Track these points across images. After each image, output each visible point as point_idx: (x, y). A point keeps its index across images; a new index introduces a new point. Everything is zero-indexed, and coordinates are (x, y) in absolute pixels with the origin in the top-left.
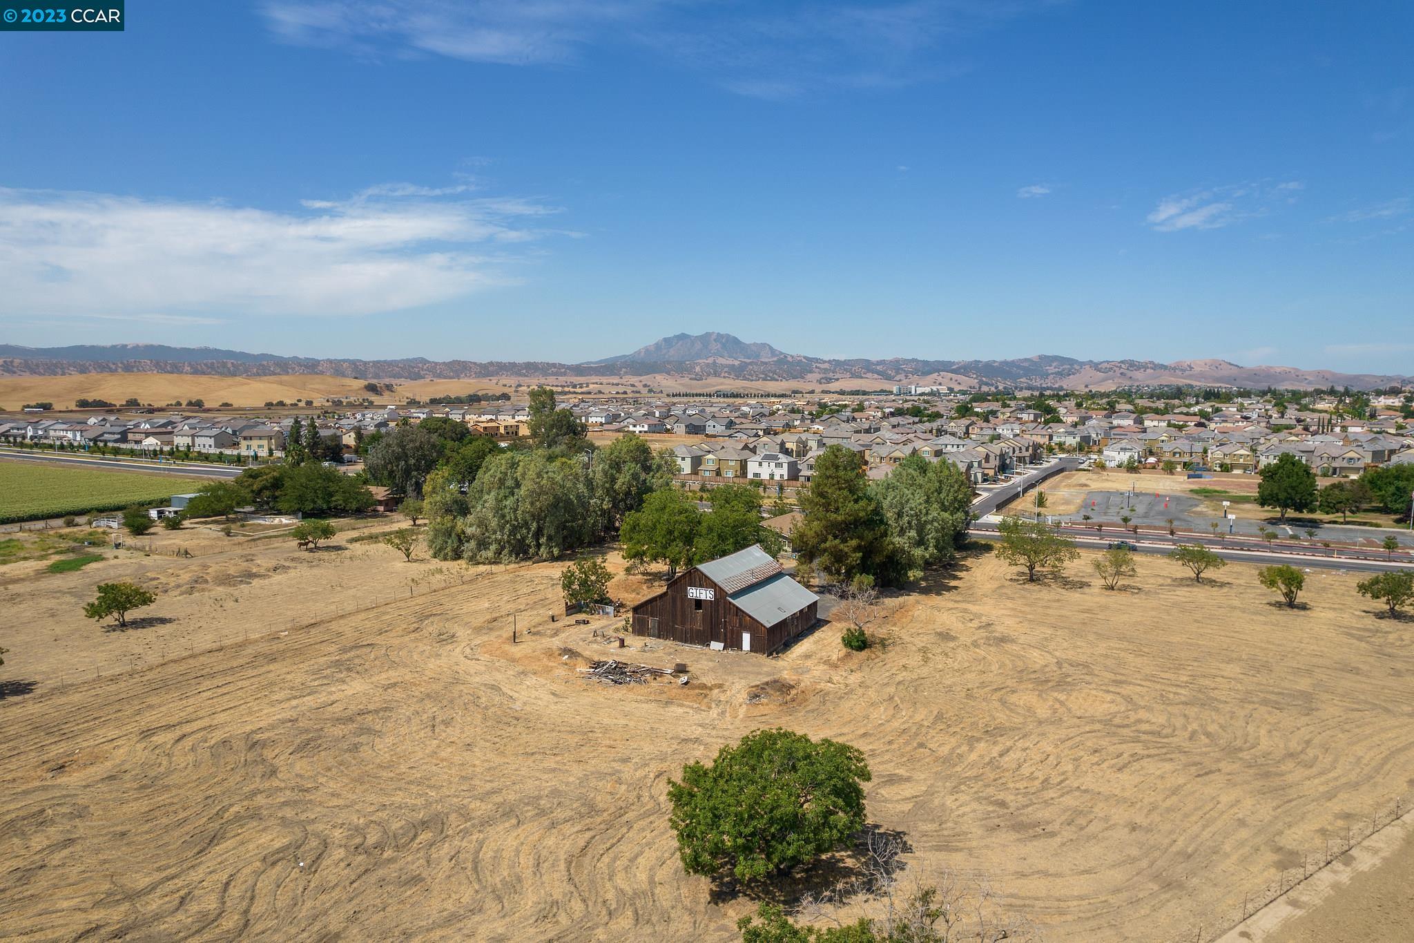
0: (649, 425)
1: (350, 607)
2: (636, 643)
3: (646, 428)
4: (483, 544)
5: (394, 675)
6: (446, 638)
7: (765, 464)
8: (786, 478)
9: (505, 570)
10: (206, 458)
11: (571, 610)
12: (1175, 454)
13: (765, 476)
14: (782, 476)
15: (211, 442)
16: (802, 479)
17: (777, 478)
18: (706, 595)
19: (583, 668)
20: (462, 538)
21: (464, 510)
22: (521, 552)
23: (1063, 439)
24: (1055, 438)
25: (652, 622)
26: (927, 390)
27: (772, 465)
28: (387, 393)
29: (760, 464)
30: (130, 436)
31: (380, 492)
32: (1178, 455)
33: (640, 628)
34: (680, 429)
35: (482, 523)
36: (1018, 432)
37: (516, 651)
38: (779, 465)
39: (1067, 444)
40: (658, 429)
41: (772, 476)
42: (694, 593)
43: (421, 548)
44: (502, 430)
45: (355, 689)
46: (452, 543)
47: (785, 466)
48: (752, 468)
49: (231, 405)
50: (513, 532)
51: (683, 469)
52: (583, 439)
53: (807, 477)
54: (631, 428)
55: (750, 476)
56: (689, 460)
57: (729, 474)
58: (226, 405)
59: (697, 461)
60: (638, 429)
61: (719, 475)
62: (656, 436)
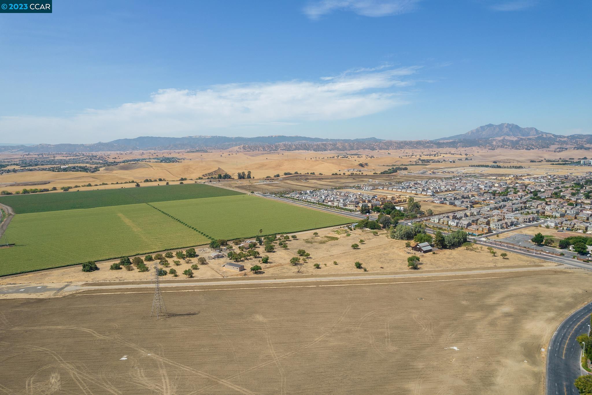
0: (440, 201)
1: (383, 244)
2: (412, 251)
3: (439, 202)
4: (397, 237)
5: (389, 251)
6: (393, 248)
7: (452, 222)
9: (400, 241)
10: (342, 208)
11: (406, 247)
15: (342, 205)
18: (419, 247)
19: (406, 252)
20: (395, 236)
21: (395, 232)
22: (402, 239)
25: (414, 249)
28: (366, 166)
30: (325, 201)
31: (382, 225)
33: (413, 250)
34: (448, 203)
35: (397, 235)
37: (400, 250)
40: (442, 202)
41: (453, 225)
42: (418, 247)
43: (389, 237)
44: (402, 201)
45: (386, 252)
46: (393, 237)
48: (450, 223)
49: (322, 174)
50: (401, 236)
51: (437, 221)
52: (419, 209)
53: (459, 226)
54: (435, 202)
55: (449, 224)
56: (438, 219)
57: (445, 223)
58: (321, 174)
59: (439, 220)
60: (437, 202)
61: (443, 223)
62: (441, 205)
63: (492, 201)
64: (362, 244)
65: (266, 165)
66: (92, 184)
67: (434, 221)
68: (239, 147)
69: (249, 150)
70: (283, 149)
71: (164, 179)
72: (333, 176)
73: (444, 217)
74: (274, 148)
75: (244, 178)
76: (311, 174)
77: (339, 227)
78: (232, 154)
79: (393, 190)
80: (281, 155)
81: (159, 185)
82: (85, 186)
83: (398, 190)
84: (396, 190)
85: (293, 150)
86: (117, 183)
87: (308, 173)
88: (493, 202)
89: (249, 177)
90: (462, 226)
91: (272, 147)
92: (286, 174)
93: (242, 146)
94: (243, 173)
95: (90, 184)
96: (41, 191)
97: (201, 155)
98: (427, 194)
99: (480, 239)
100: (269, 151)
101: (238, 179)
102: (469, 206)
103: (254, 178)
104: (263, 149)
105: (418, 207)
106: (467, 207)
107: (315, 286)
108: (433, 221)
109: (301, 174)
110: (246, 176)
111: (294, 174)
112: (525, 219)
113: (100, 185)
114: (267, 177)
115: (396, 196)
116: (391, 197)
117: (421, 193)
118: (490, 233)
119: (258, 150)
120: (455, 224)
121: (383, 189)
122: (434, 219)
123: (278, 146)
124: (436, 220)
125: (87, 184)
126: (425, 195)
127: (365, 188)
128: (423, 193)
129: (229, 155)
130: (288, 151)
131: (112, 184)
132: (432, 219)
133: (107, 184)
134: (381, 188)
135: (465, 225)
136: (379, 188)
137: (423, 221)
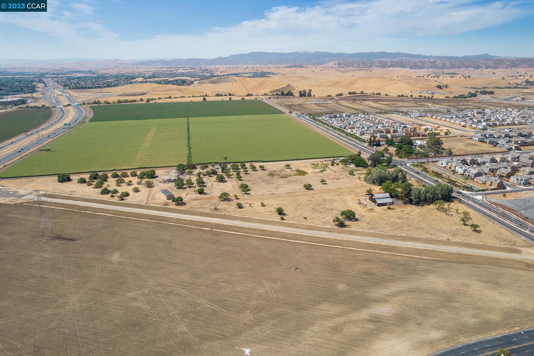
0: (479, 138)
2: (368, 201)
4: (369, 181)
5: (342, 197)
6: (350, 194)
7: (459, 169)
11: (366, 195)
15: (359, 133)
18: (374, 198)
25: (370, 199)
28: (444, 88)
31: (369, 163)
34: (488, 141)
40: (482, 140)
43: (361, 179)
45: (336, 198)
46: (366, 179)
50: (373, 180)
53: (466, 175)
57: (452, 169)
58: (387, 95)
59: (447, 164)
60: (475, 139)
61: (450, 168)
64: (323, 184)
65: (339, 83)
66: (173, 96)
68: (334, 62)
69: (344, 66)
70: (378, 66)
71: (233, 94)
72: (400, 98)
73: (458, 160)
74: (369, 64)
75: (304, 96)
76: (377, 94)
77: (324, 159)
78: (324, 70)
79: (442, 119)
80: (369, 72)
81: (222, 99)
82: (166, 98)
83: (447, 120)
84: (445, 119)
85: (388, 67)
86: (193, 96)
87: (374, 94)
89: (309, 95)
90: (469, 175)
91: (367, 63)
92: (350, 93)
93: (338, 62)
94: (304, 91)
95: (171, 97)
96: (131, 101)
97: (296, 71)
98: (476, 127)
99: (474, 197)
100: (363, 68)
101: (299, 96)
103: (314, 96)
104: (358, 65)
105: (439, 145)
106: (508, 149)
107: (209, 229)
108: (440, 164)
109: (367, 94)
110: (307, 94)
111: (359, 94)
113: (179, 97)
114: (328, 96)
115: (435, 127)
117: (471, 126)
118: (499, 189)
119: (353, 67)
120: (463, 171)
121: (432, 117)
122: (442, 162)
123: (373, 63)
124: (444, 163)
125: (168, 96)
127: (413, 114)
128: (473, 125)
129: (321, 70)
130: (382, 67)
131: (189, 97)
132: (440, 161)
133: (184, 97)
134: (430, 116)
135: (473, 174)
136: (428, 115)
137: (429, 162)
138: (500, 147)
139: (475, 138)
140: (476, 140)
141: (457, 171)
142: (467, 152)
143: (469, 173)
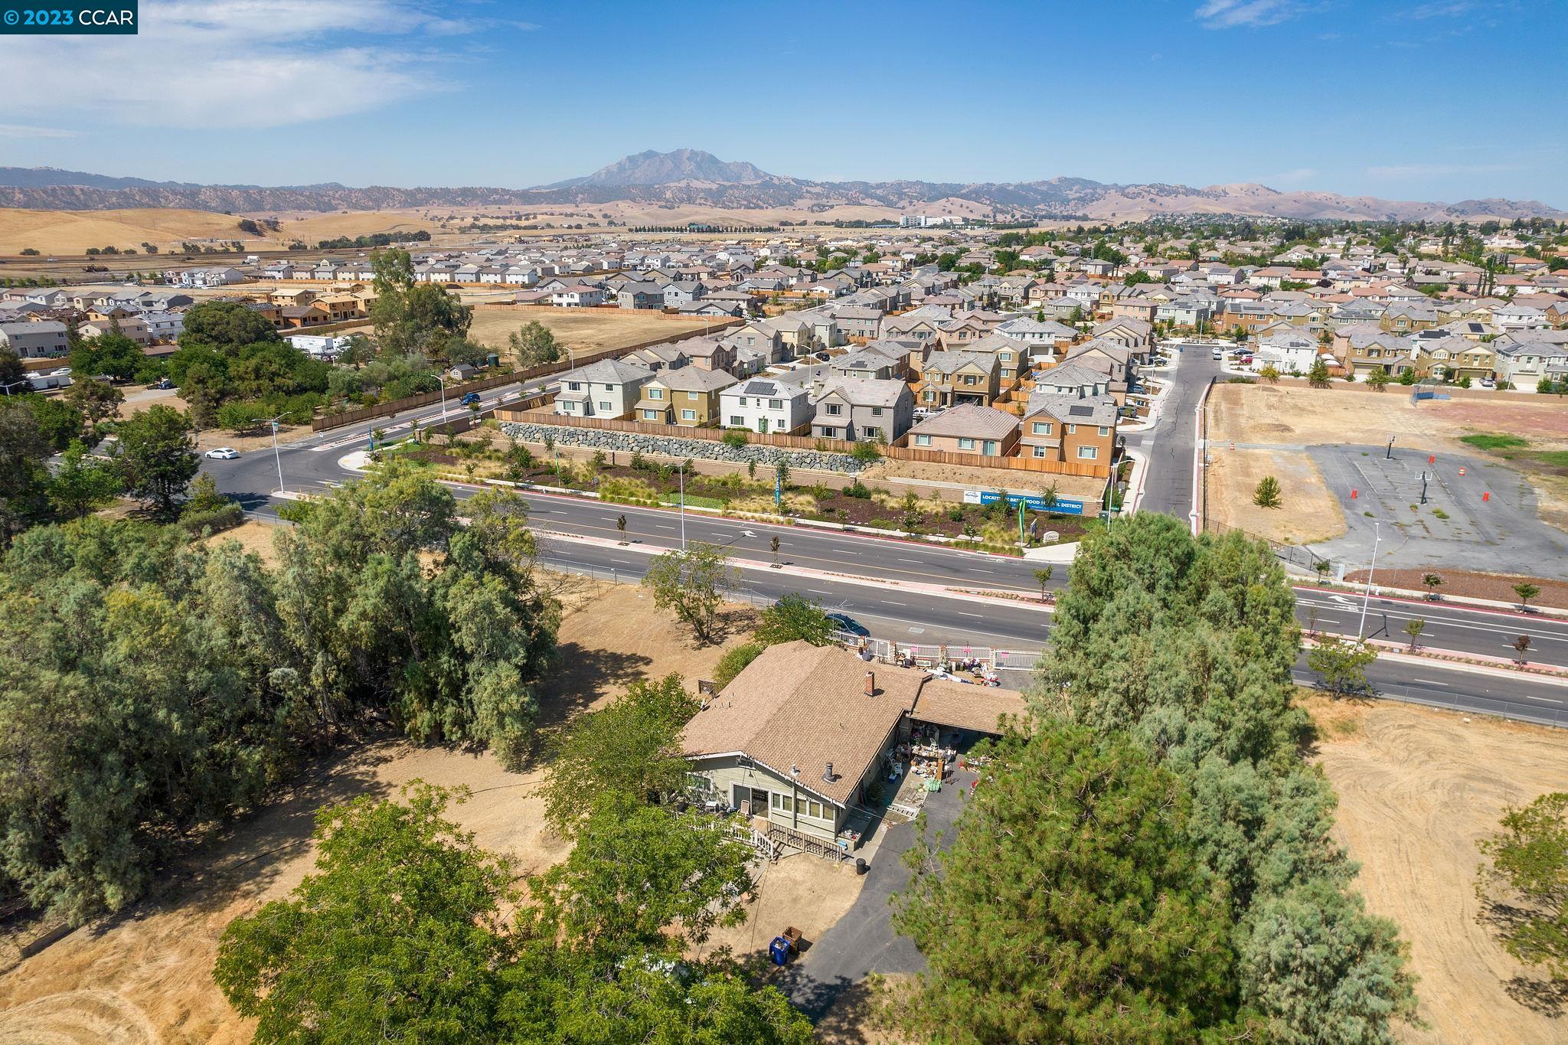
0: (582, 295)
3: (577, 299)
7: (751, 401)
8: (788, 428)
12: (1370, 352)
13: (752, 423)
14: (781, 423)
16: (817, 432)
17: (773, 427)
23: (1171, 314)
24: (1160, 312)
26: (939, 221)
27: (765, 403)
29: (743, 401)
32: (1375, 355)
34: (626, 300)
36: (1097, 297)
38: (776, 404)
39: (1177, 322)
40: (593, 300)
41: (764, 422)
44: (361, 307)
47: (787, 405)
48: (729, 407)
51: (610, 405)
52: (463, 334)
53: (829, 431)
54: (556, 299)
55: (726, 421)
56: (618, 390)
57: (688, 419)
59: (633, 392)
60: (565, 300)
61: (670, 417)
62: (592, 313)
63: (820, 288)
67: (588, 410)
73: (656, 366)
79: (340, 276)
83: (362, 276)
88: (826, 291)
90: (850, 430)
98: (504, 281)
102: (743, 305)
105: (449, 324)
106: (738, 312)
108: (578, 412)
112: (1132, 342)
116: (295, 292)
117: (478, 280)
120: (786, 413)
121: (289, 277)
122: (584, 390)
124: (598, 394)
126: (496, 286)
127: (192, 275)
128: (484, 278)
132: (565, 389)
134: (281, 275)
135: (877, 411)
136: (268, 274)
137: (491, 415)
138: (698, 311)
139: (560, 295)
140: (569, 305)
141: (736, 419)
142: (599, 345)
143: (846, 409)
